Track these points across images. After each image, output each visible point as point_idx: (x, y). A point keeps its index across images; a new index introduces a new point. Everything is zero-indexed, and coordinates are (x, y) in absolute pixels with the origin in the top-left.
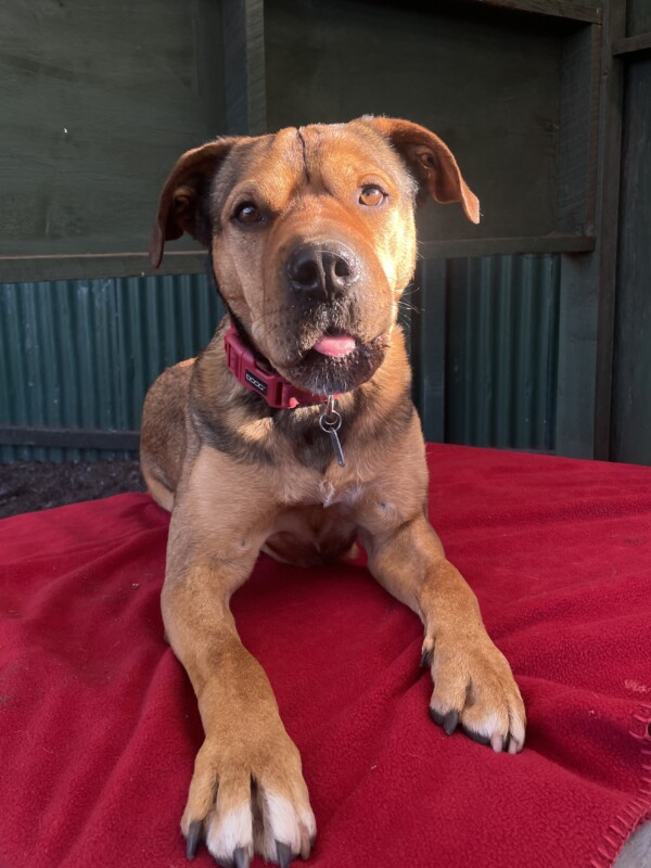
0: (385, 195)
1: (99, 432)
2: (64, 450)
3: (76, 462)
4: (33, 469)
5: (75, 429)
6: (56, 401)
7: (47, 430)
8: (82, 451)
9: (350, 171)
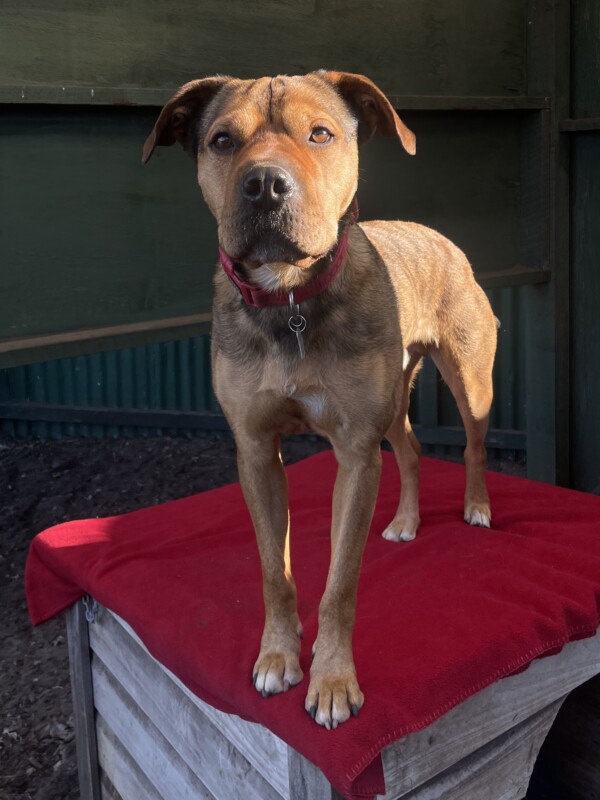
0: (331, 135)
1: (136, 411)
2: (106, 427)
3: (115, 437)
4: (79, 443)
5: (115, 408)
6: (99, 384)
7: (91, 409)
8: (121, 428)
9: (305, 118)
